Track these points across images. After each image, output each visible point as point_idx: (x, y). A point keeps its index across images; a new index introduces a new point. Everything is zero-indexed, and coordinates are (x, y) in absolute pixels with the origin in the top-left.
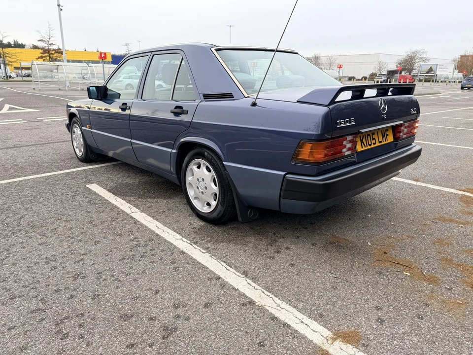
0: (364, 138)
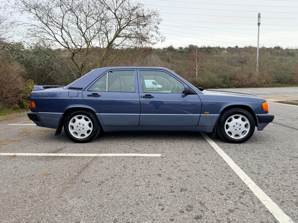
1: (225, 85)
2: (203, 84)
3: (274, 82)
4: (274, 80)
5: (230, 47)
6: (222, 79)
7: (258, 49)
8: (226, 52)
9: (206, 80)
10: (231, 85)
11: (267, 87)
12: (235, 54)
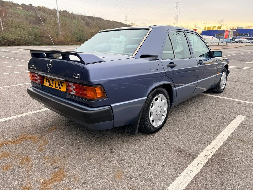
0: (48, 80)
1: (37, 43)
2: (14, 41)
3: (76, 41)
4: (76, 39)
5: (24, 4)
6: (33, 37)
7: (58, 12)
8: (20, 8)
9: (16, 36)
10: (43, 43)
11: (72, 45)
12: (31, 12)
